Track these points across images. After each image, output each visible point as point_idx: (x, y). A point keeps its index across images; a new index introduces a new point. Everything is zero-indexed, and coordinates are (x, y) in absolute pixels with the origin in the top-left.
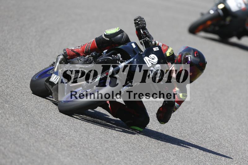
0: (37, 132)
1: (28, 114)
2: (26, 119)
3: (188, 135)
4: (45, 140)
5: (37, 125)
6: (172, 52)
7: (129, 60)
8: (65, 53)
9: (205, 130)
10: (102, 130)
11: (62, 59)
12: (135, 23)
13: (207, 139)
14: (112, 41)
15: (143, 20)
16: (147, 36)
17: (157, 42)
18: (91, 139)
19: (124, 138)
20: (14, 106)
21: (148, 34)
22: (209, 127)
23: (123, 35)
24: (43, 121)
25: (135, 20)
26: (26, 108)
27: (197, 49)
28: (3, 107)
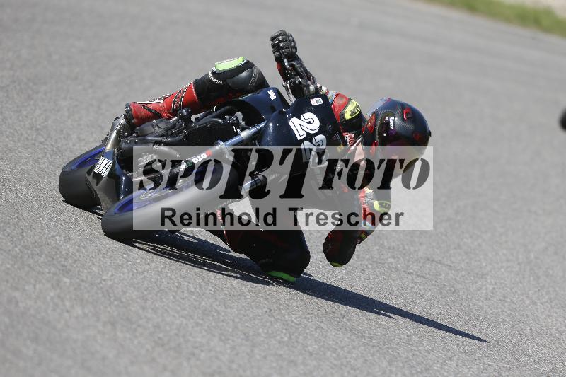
0: (136, 342)
1: (115, 300)
2: (109, 312)
3: (480, 349)
4: (153, 360)
5: (134, 326)
6: (358, 111)
7: (258, 124)
8: (128, 112)
9: (518, 337)
10: (282, 338)
11: (124, 126)
12: (274, 46)
13: (523, 360)
14: (230, 87)
15: (290, 38)
16: (298, 74)
17: (324, 89)
18: (258, 357)
19: (334, 355)
20: (83, 281)
21: (299, 70)
22: (527, 331)
23: (252, 72)
24: (149, 316)
25: (273, 39)
26: (111, 287)
27: (409, 104)
28: (58, 285)
